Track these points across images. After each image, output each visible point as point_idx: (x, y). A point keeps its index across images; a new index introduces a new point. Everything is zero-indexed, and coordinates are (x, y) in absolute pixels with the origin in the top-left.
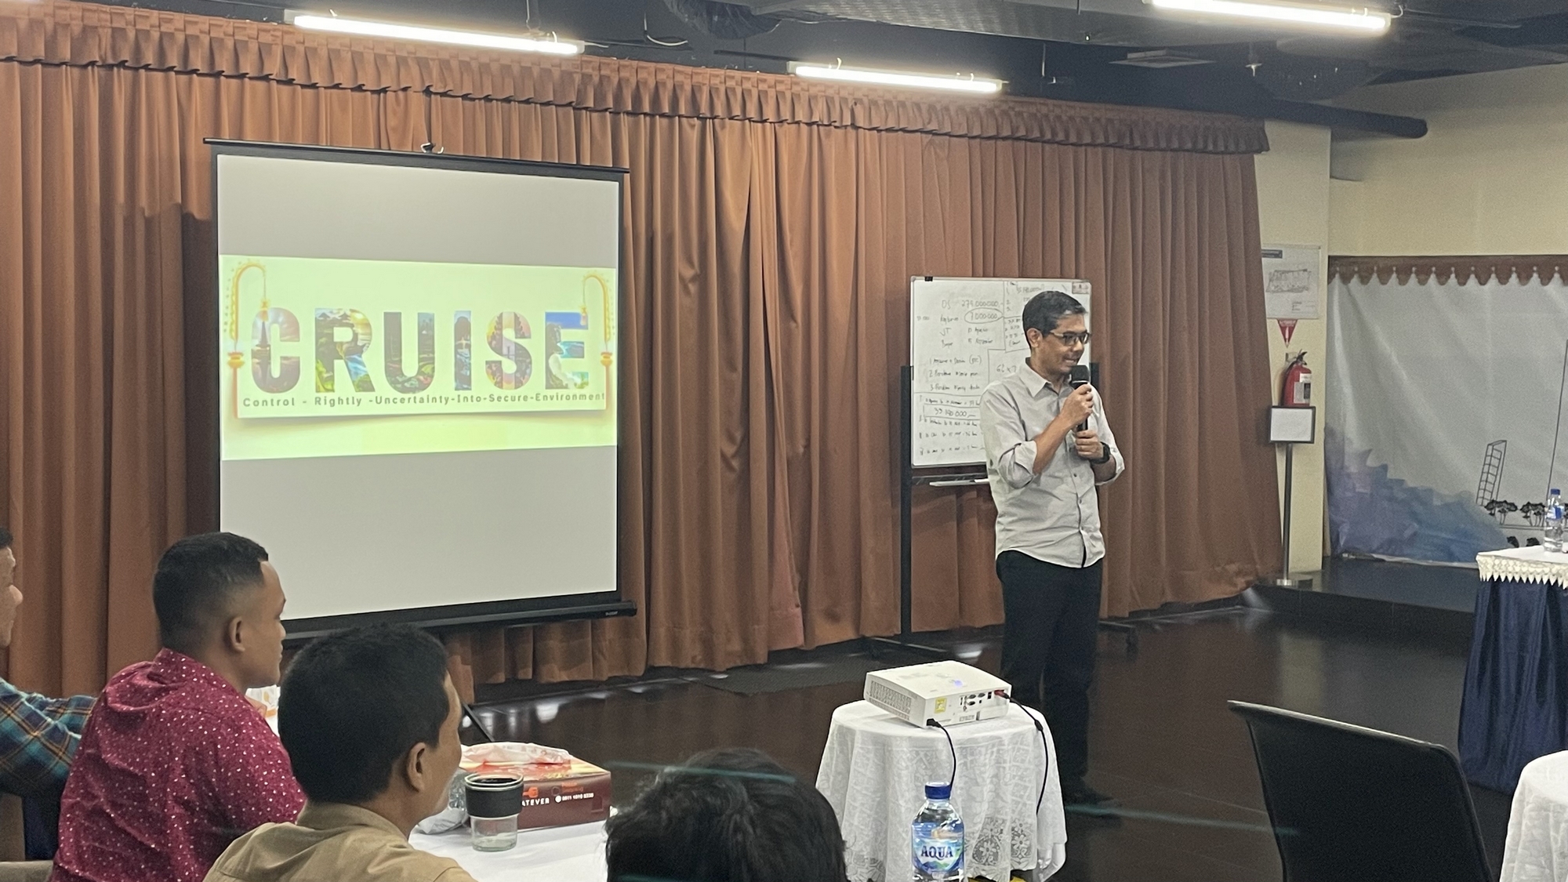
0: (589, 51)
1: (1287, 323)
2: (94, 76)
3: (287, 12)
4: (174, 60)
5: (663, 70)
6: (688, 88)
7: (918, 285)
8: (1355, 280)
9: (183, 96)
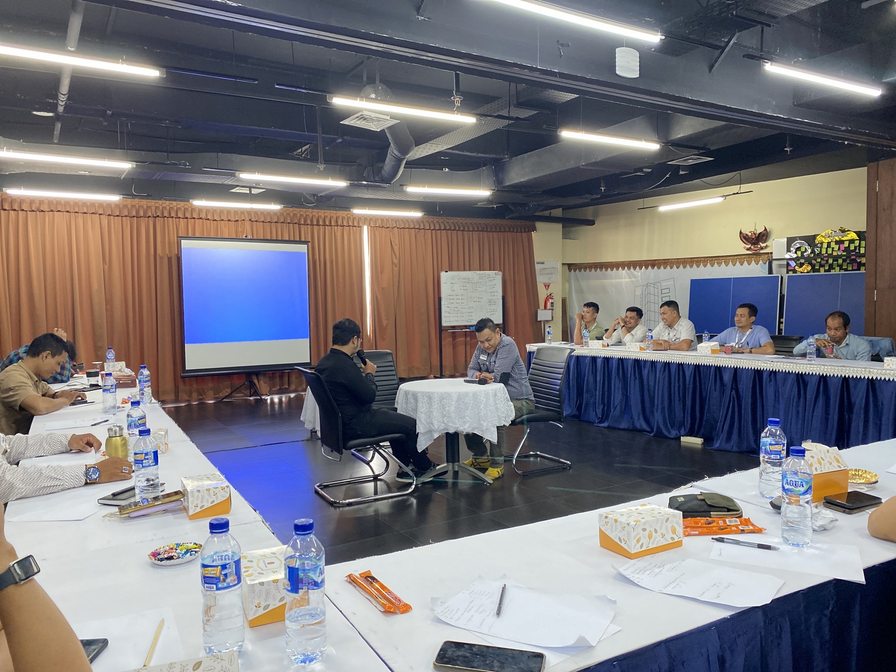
0: (284, 207)
1: (547, 284)
2: (151, 220)
3: (190, 200)
4: (173, 214)
5: (326, 212)
6: (335, 217)
7: (443, 275)
8: (578, 270)
9: (177, 224)
